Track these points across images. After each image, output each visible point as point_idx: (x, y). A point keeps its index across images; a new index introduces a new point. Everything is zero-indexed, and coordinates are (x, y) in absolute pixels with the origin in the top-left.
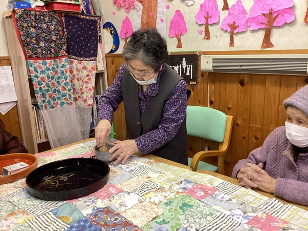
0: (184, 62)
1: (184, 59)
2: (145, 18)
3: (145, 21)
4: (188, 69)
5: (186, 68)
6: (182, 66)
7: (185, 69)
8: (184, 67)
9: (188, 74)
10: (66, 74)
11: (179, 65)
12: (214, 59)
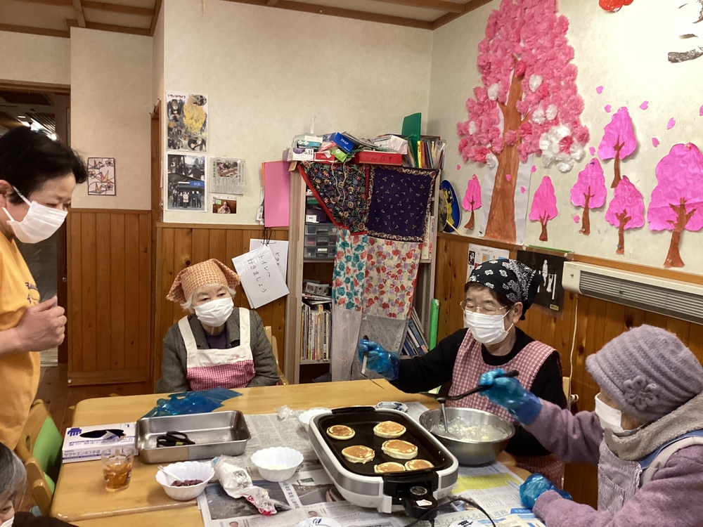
0: (545, 267)
1: (546, 262)
2: (500, 181)
3: (499, 187)
4: (550, 281)
5: (547, 278)
9: (549, 290)
10: (362, 261)
12: (582, 272)
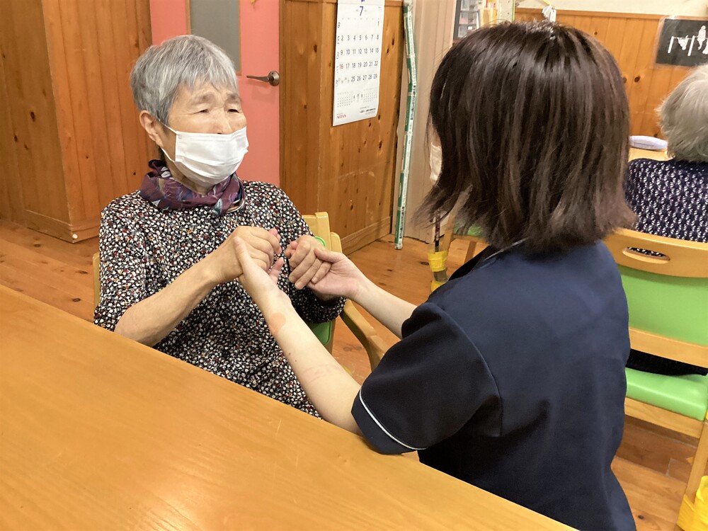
5: (705, 43)
6: (696, 39)
7: (701, 44)
8: (701, 40)
11: (690, 37)
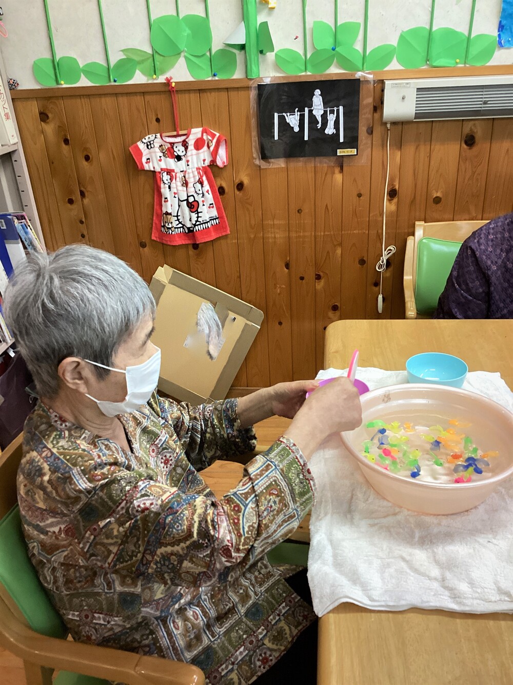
0: (317, 100)
1: (318, 92)
4: (331, 118)
5: (324, 117)
9: (330, 130)
11: (302, 110)
12: (419, 90)
